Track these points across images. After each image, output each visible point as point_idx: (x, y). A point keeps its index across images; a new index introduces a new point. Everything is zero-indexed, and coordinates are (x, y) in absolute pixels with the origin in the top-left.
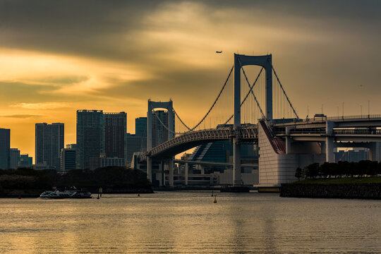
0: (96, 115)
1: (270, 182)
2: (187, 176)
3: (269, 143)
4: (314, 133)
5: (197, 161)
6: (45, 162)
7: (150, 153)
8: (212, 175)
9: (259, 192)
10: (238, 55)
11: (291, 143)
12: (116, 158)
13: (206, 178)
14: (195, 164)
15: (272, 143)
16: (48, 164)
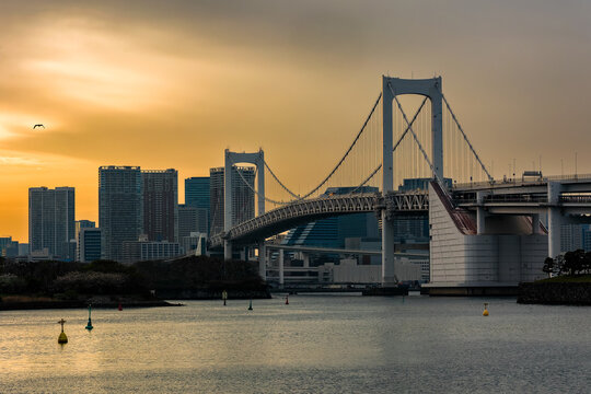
0: (130, 174)
1: (451, 279)
2: (282, 269)
3: (449, 218)
4: (518, 201)
5: (295, 247)
6: (46, 250)
7: (230, 233)
8: (321, 269)
9: (432, 295)
10: (390, 79)
11: (486, 218)
12: (164, 242)
13: (311, 273)
14: (293, 250)
15: (453, 218)
16: (50, 252)
